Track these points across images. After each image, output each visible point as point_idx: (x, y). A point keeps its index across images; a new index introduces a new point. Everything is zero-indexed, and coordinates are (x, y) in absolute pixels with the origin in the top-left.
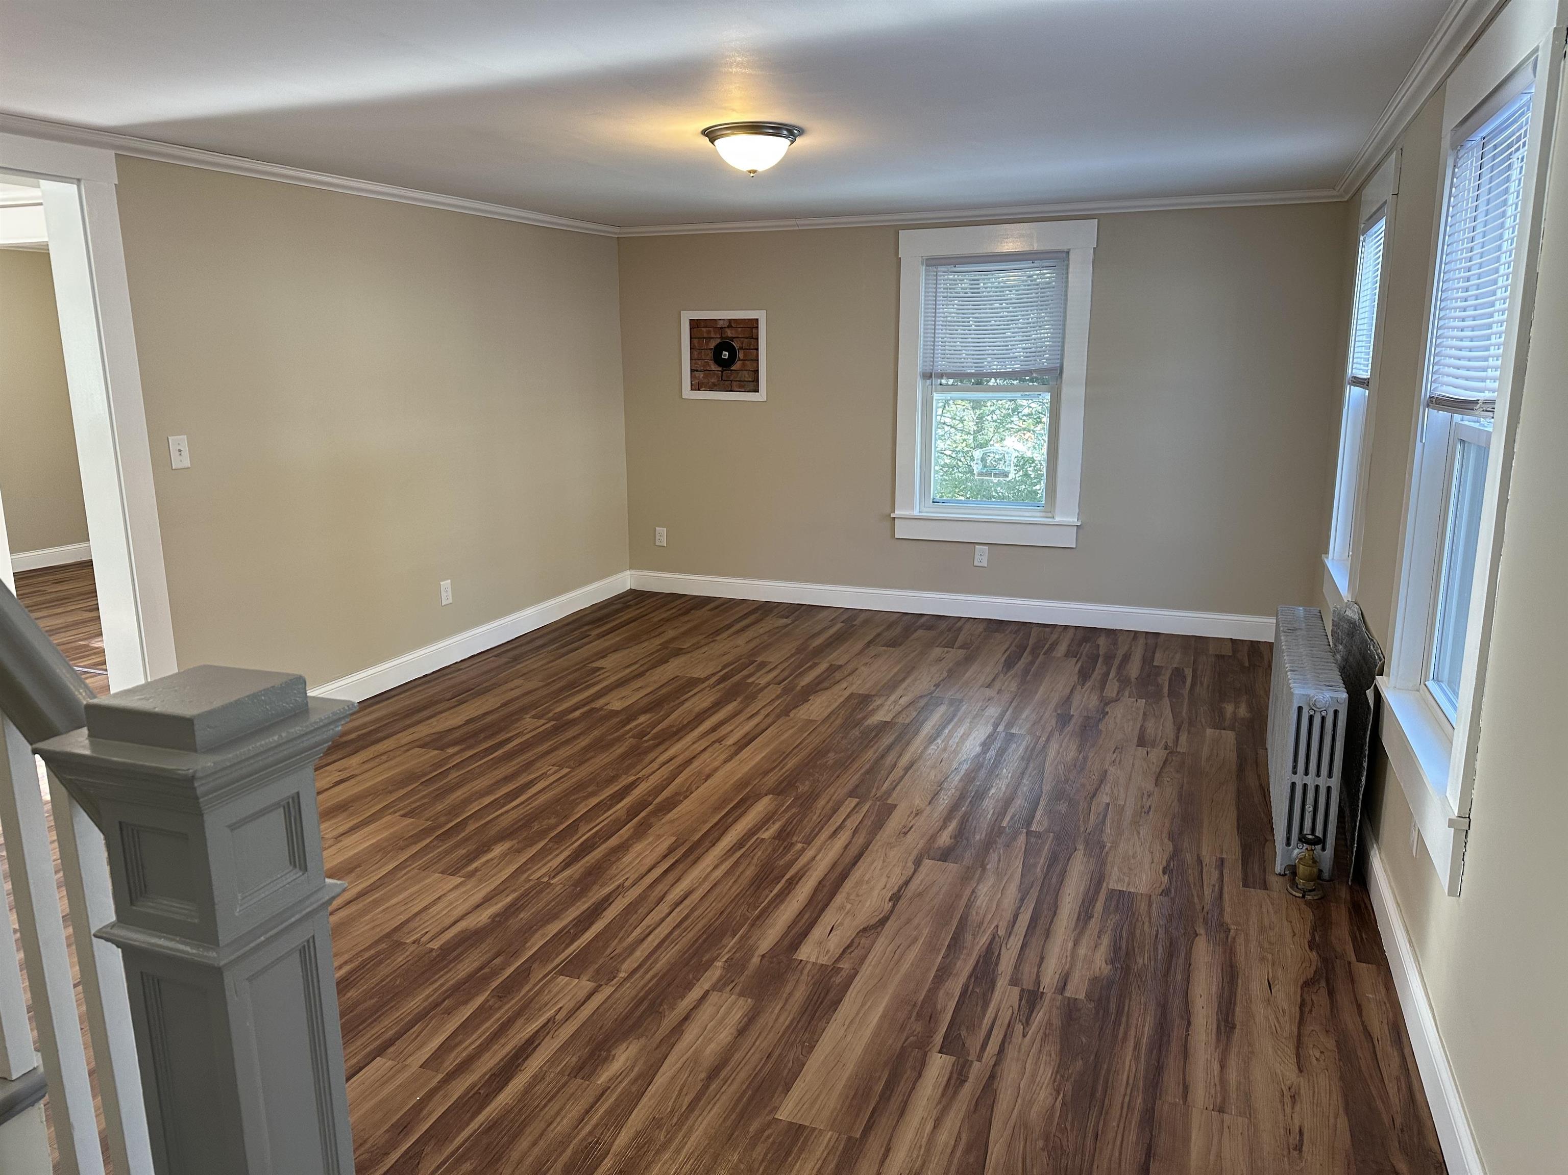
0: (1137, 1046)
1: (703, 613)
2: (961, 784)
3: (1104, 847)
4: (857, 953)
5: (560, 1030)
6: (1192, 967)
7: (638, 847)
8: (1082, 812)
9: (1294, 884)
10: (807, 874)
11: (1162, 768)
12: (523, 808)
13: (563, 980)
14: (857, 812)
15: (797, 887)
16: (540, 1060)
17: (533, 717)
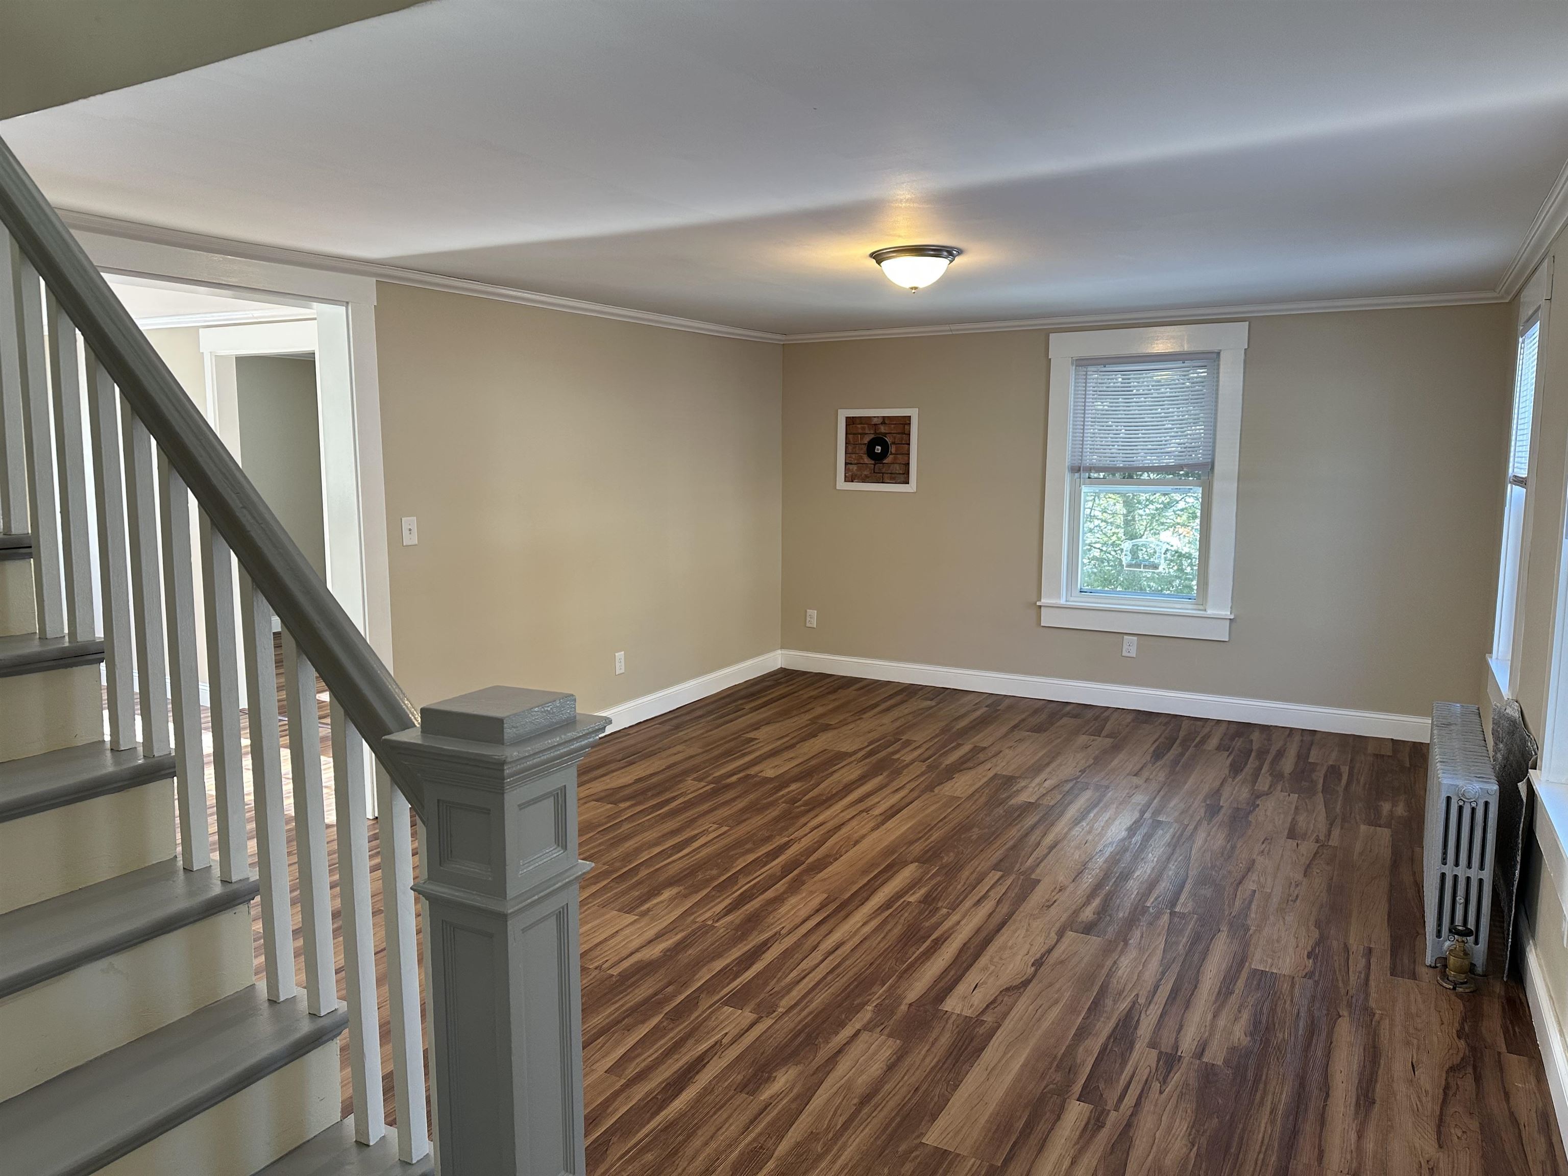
0: (1273, 1111)
1: (851, 692)
2: (1105, 865)
3: (1249, 930)
4: (1000, 1009)
5: (727, 1052)
6: (1333, 1045)
7: (793, 900)
8: (1228, 898)
9: (1444, 976)
10: (952, 936)
11: (1311, 861)
12: (688, 859)
13: (728, 1010)
14: (1001, 884)
15: (942, 947)
16: (710, 1075)
17: (694, 779)
